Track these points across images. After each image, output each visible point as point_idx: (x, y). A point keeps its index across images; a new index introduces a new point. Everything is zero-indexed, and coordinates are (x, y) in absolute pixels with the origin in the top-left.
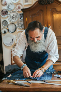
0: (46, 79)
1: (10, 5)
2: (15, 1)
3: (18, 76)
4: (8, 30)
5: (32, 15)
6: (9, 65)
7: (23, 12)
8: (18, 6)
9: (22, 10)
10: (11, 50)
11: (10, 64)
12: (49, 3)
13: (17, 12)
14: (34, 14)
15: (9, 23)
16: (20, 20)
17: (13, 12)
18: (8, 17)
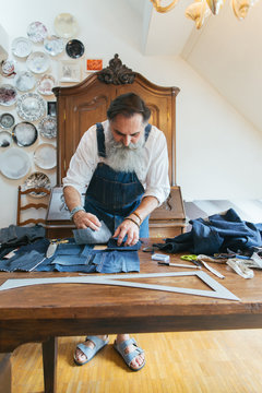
0: (124, 270)
1: (24, 77)
2: (39, 69)
3: (35, 256)
4: (15, 139)
5: (80, 107)
6: (12, 226)
7: (57, 96)
8: (44, 81)
9: (56, 90)
10: (20, 188)
11: (15, 224)
12: (123, 83)
13: (40, 97)
14: (86, 105)
15: (17, 121)
16: (47, 116)
17: (31, 95)
18: (16, 105)
